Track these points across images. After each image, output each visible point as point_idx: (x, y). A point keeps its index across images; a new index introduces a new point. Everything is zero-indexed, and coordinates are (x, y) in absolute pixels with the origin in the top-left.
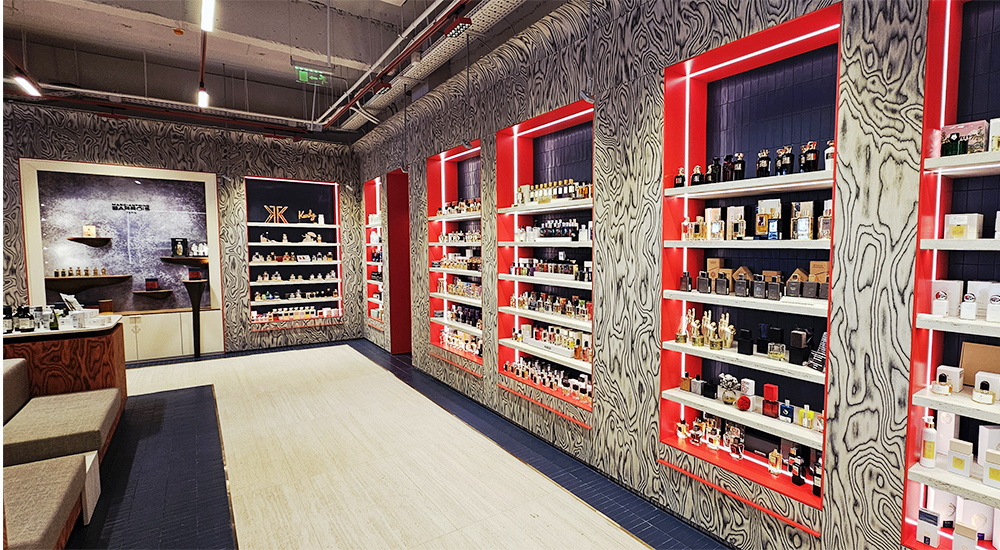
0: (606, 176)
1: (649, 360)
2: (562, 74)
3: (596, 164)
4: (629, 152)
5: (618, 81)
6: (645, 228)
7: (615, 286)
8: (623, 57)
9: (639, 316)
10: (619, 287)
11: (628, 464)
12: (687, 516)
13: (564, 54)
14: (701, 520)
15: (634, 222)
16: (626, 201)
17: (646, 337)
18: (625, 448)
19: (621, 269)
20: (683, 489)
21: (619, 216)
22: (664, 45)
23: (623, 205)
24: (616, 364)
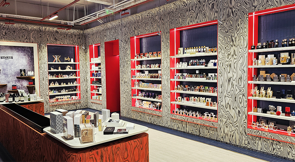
0: (223, 46)
1: (242, 103)
2: (203, 12)
3: (219, 42)
4: (234, 38)
5: (229, 15)
6: (240, 62)
7: (227, 81)
8: (231, 8)
9: (238, 89)
10: (229, 81)
11: (234, 138)
12: (259, 149)
13: (204, 5)
14: (264, 150)
15: (235, 60)
16: (232, 53)
17: (241, 96)
18: (233, 132)
19: (230, 75)
20: (257, 142)
21: (229, 58)
22: (248, 6)
23: (231, 55)
24: (228, 106)
